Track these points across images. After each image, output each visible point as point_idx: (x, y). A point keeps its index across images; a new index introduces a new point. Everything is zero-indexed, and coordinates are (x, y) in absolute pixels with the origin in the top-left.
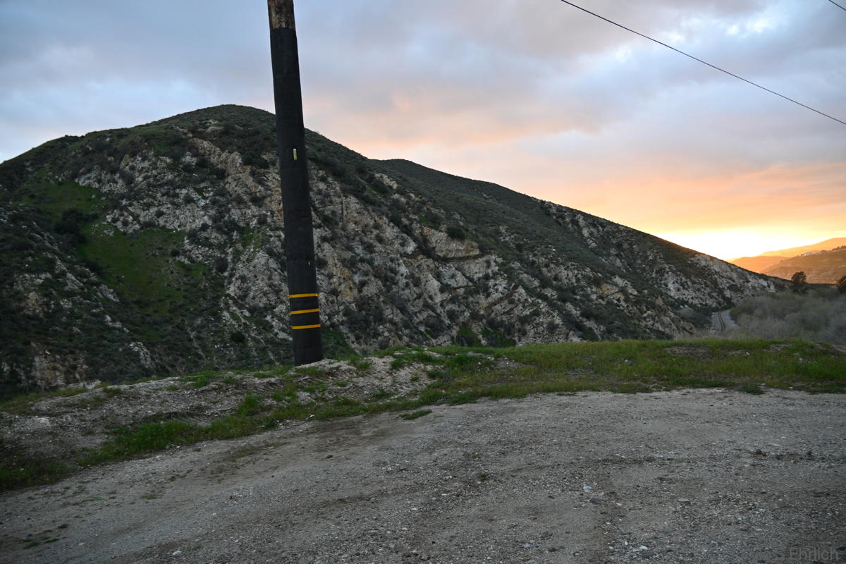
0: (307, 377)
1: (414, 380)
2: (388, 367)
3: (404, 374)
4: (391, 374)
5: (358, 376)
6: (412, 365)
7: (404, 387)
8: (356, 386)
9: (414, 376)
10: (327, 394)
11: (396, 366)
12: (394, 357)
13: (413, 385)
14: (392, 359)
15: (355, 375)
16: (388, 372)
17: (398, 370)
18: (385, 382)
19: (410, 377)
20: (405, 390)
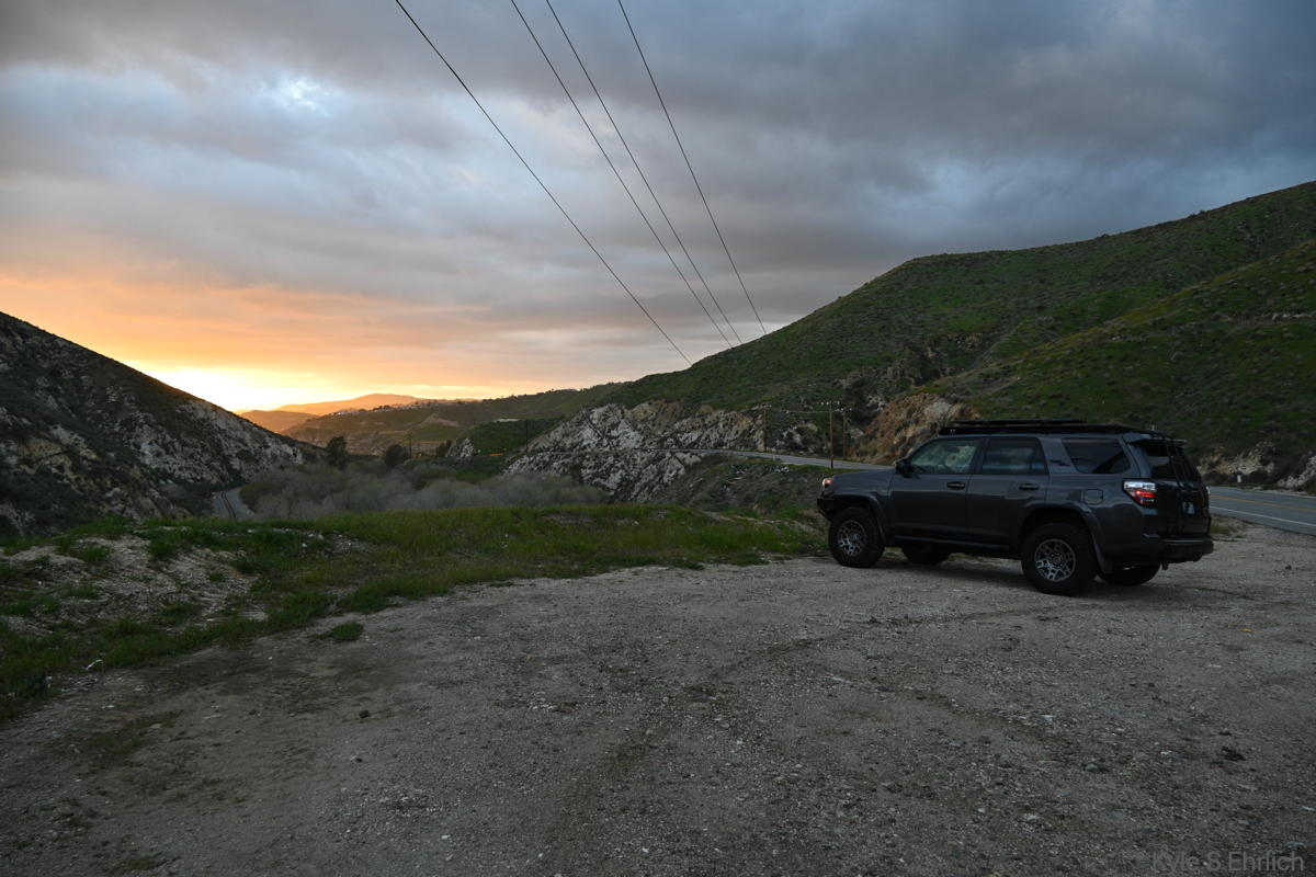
1: (216, 578)
2: (145, 556)
3: (188, 566)
4: (159, 570)
5: (97, 577)
6: (191, 551)
7: (207, 593)
8: (119, 597)
9: (211, 572)
10: (65, 616)
11: (162, 554)
12: (143, 536)
13: (221, 588)
14: (141, 542)
15: (89, 575)
16: (149, 567)
17: (170, 562)
18: (161, 586)
19: (202, 572)
20: (214, 600)
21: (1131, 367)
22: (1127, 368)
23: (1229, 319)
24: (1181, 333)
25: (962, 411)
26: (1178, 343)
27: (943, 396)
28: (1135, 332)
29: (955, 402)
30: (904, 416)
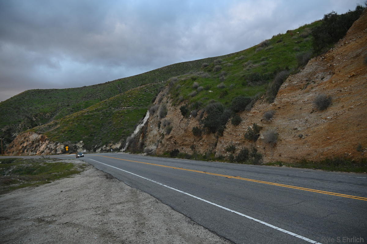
21: (90, 122)
22: (89, 122)
23: (113, 109)
24: (102, 112)
25: (42, 137)
26: (101, 115)
27: (36, 132)
28: (91, 112)
29: (40, 134)
30: (23, 139)
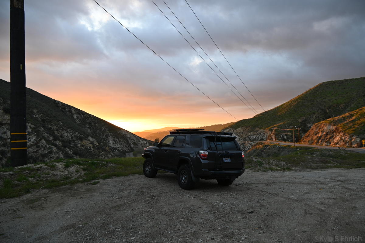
0: (27, 171)
1: (77, 171)
2: (63, 166)
3: (72, 169)
4: (66, 170)
5: (51, 171)
6: (74, 166)
7: (74, 175)
8: (54, 175)
10: (41, 178)
11: (67, 166)
12: (64, 162)
13: (78, 174)
14: (64, 164)
15: (50, 170)
16: (64, 169)
17: (68, 168)
18: (65, 173)
19: (75, 171)
20: (75, 176)
25: (336, 128)
27: (330, 124)
29: (334, 125)
30: (317, 130)
